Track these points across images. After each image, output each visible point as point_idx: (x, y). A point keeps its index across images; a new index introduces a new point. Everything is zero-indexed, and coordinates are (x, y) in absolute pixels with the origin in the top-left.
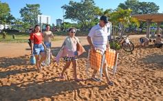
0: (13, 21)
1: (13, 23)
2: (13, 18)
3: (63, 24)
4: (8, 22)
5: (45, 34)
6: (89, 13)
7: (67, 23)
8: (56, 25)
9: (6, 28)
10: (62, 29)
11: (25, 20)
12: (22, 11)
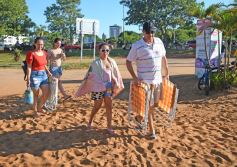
0: (32, 29)
1: (31, 34)
2: (33, 25)
3: (122, 34)
4: (24, 31)
5: (52, 54)
6: (175, 13)
7: (129, 33)
8: (108, 37)
9: (21, 42)
10: (120, 45)
11: (53, 28)
12: (48, 12)
